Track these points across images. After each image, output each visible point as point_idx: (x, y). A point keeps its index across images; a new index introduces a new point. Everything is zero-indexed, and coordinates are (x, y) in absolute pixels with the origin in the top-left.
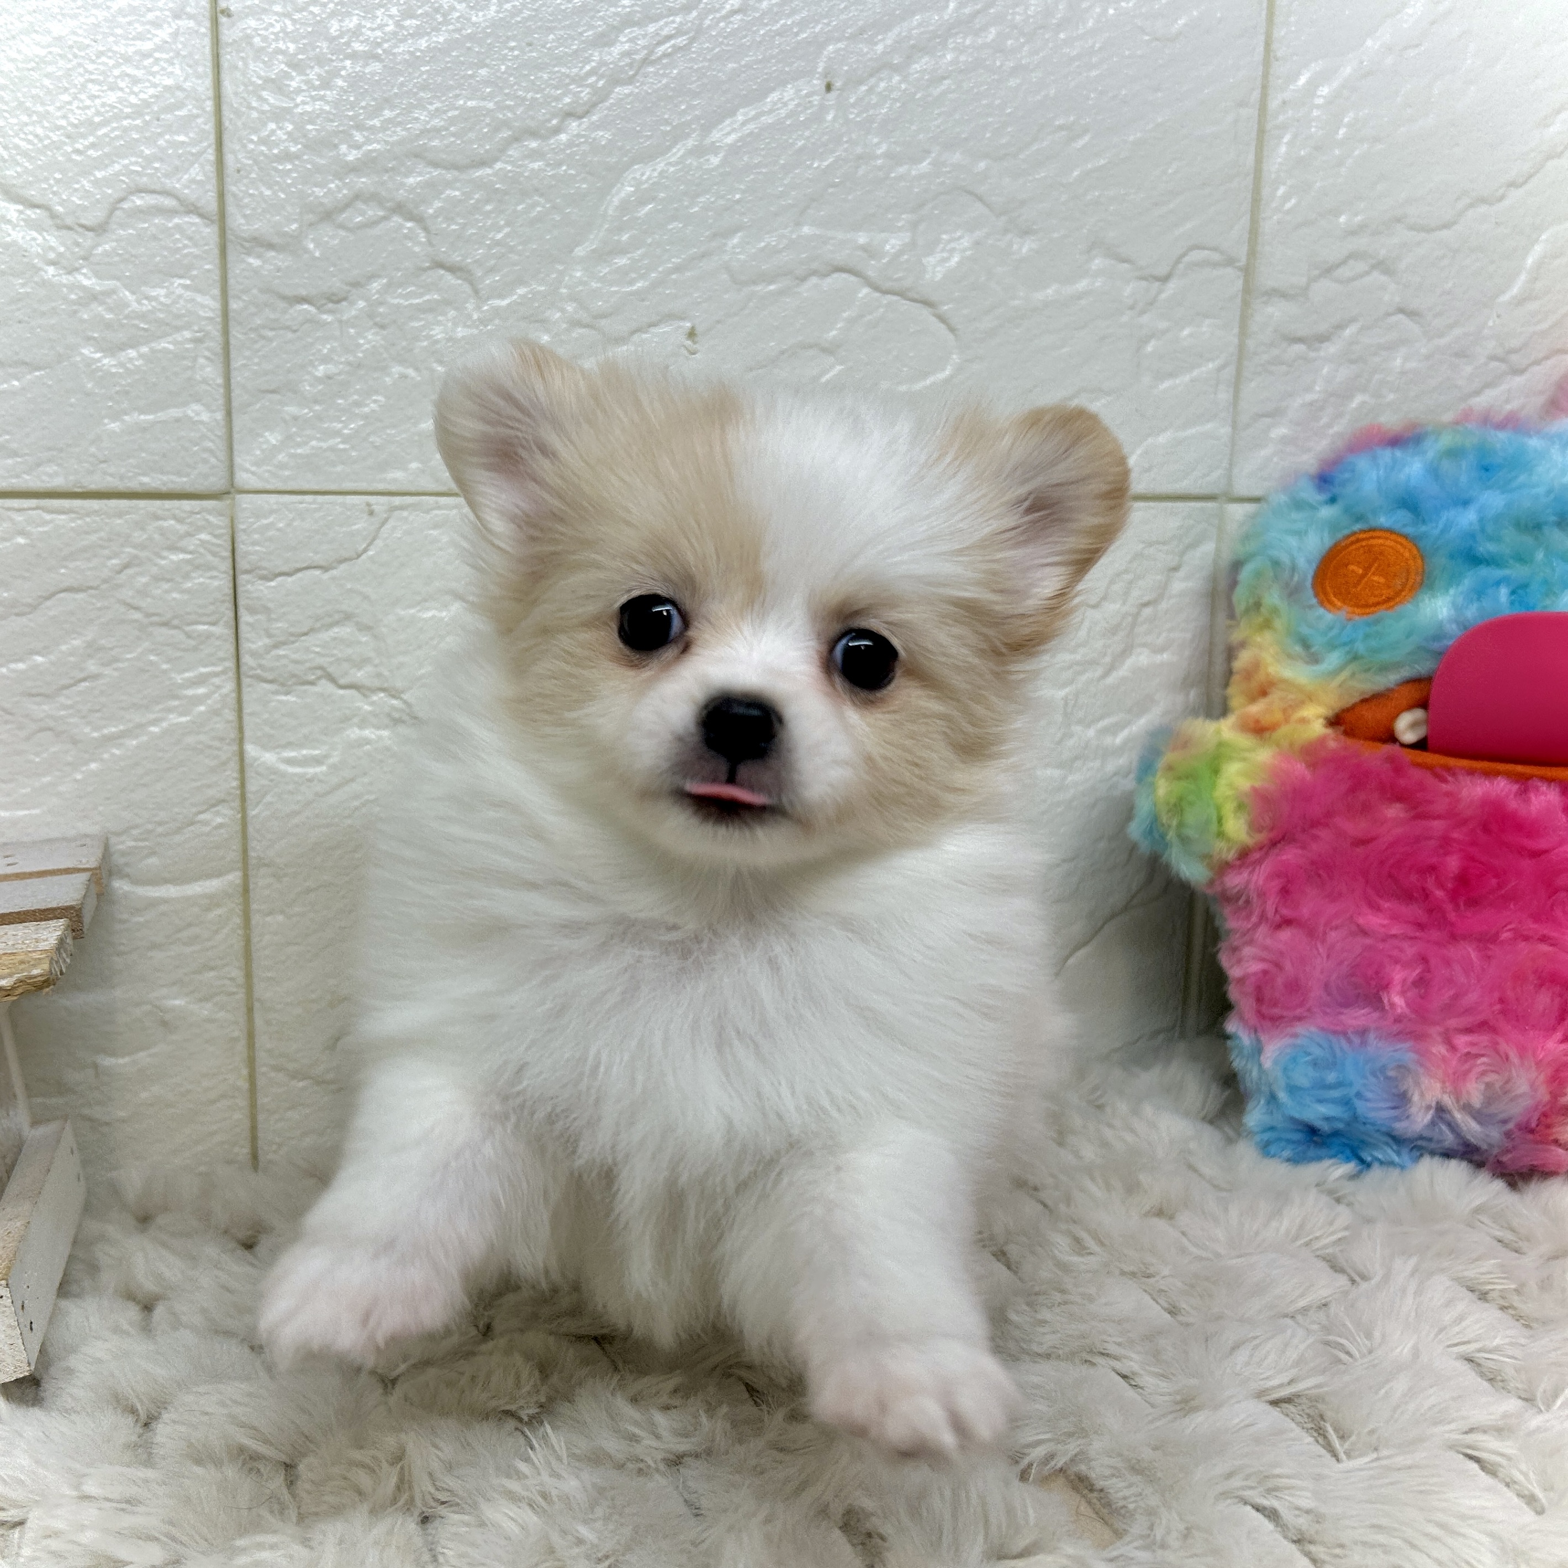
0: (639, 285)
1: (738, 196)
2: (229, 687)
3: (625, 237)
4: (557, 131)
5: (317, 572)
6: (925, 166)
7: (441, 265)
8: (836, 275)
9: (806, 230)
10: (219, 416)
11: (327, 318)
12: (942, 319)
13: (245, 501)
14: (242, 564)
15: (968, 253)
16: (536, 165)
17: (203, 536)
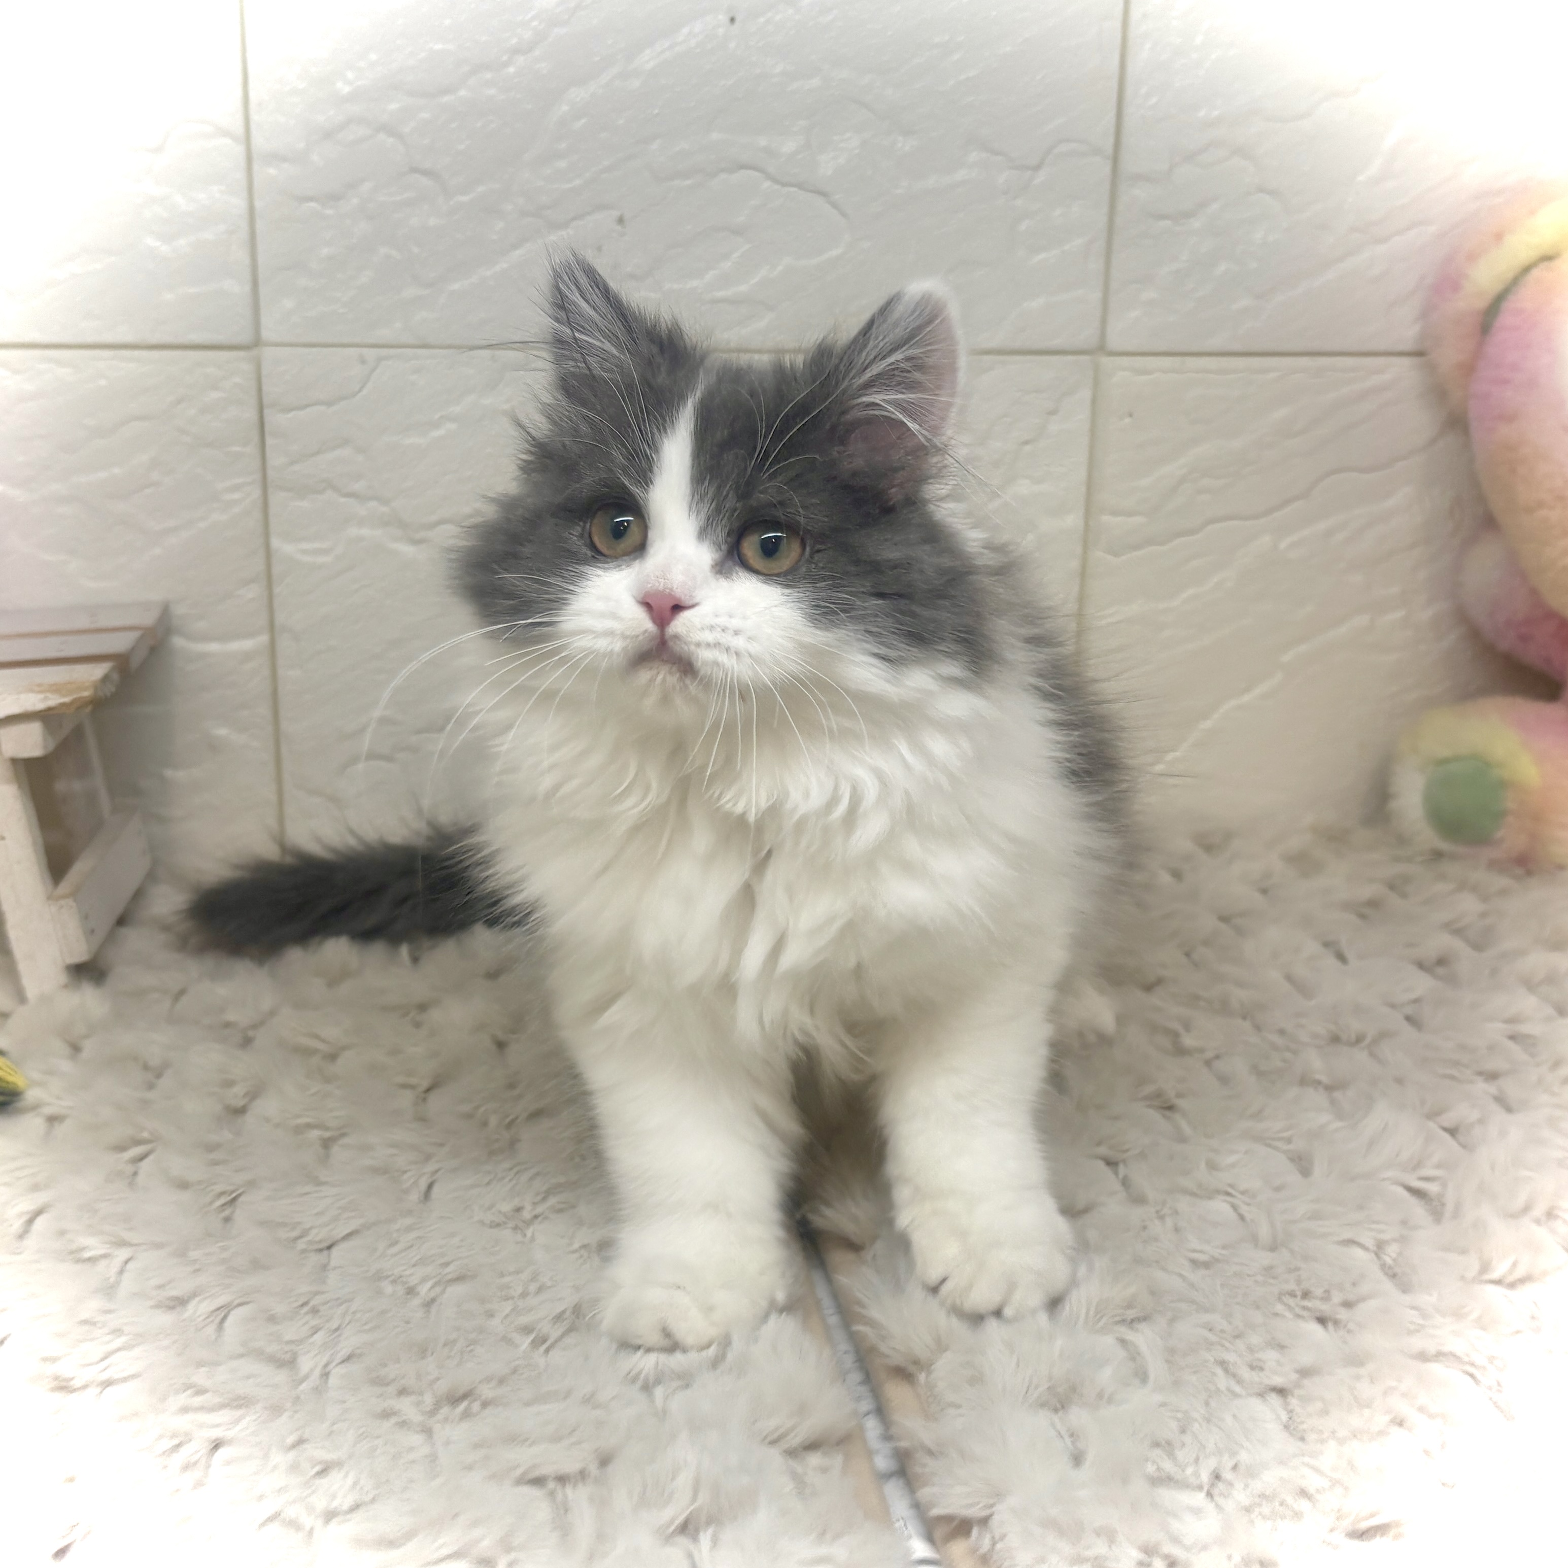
0: (578, 182)
1: (656, 111)
2: (256, 493)
3: (563, 146)
4: (506, 64)
5: (322, 408)
6: (816, 82)
7: (414, 170)
8: (743, 171)
9: (715, 136)
10: (247, 288)
11: (329, 212)
12: (834, 205)
13: (268, 353)
14: (266, 401)
15: (857, 151)
16: (492, 91)
17: (237, 380)
